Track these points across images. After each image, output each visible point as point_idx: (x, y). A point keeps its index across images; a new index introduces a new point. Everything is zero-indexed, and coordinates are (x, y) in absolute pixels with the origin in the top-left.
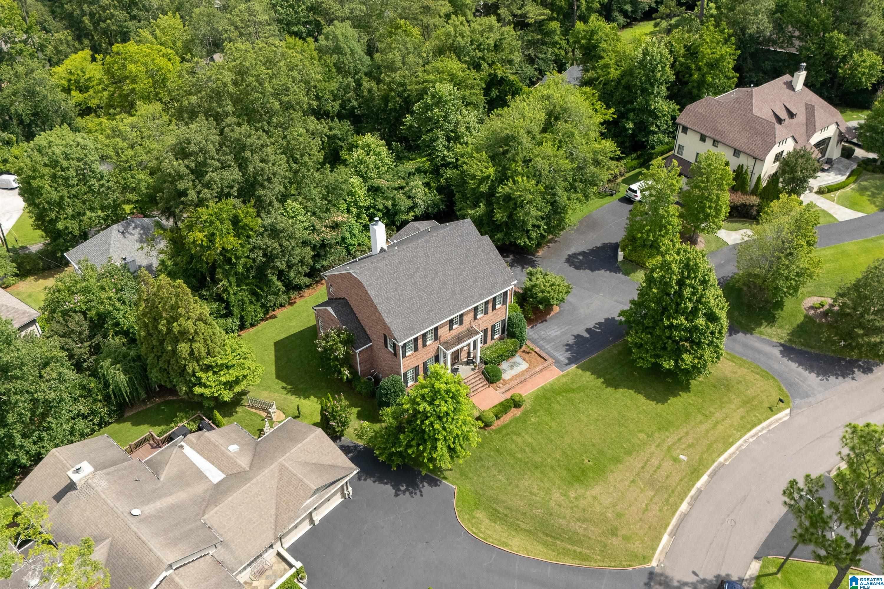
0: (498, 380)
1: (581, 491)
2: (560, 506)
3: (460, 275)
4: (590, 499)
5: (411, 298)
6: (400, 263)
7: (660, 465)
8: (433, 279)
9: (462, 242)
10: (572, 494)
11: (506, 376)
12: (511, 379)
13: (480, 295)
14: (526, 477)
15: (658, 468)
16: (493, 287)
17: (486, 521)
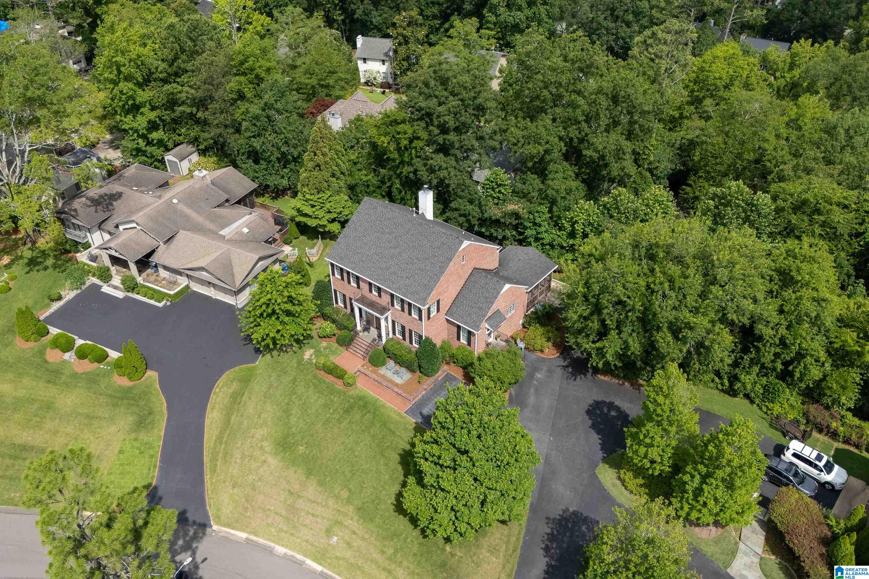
0: (375, 366)
1: (268, 449)
2: (253, 437)
3: (407, 264)
4: (263, 458)
5: (366, 244)
6: (389, 219)
7: (317, 516)
8: (391, 247)
9: (438, 248)
10: (265, 444)
11: (382, 371)
12: (383, 376)
13: (399, 288)
14: (275, 407)
15: (313, 515)
16: (413, 293)
17: (231, 391)
